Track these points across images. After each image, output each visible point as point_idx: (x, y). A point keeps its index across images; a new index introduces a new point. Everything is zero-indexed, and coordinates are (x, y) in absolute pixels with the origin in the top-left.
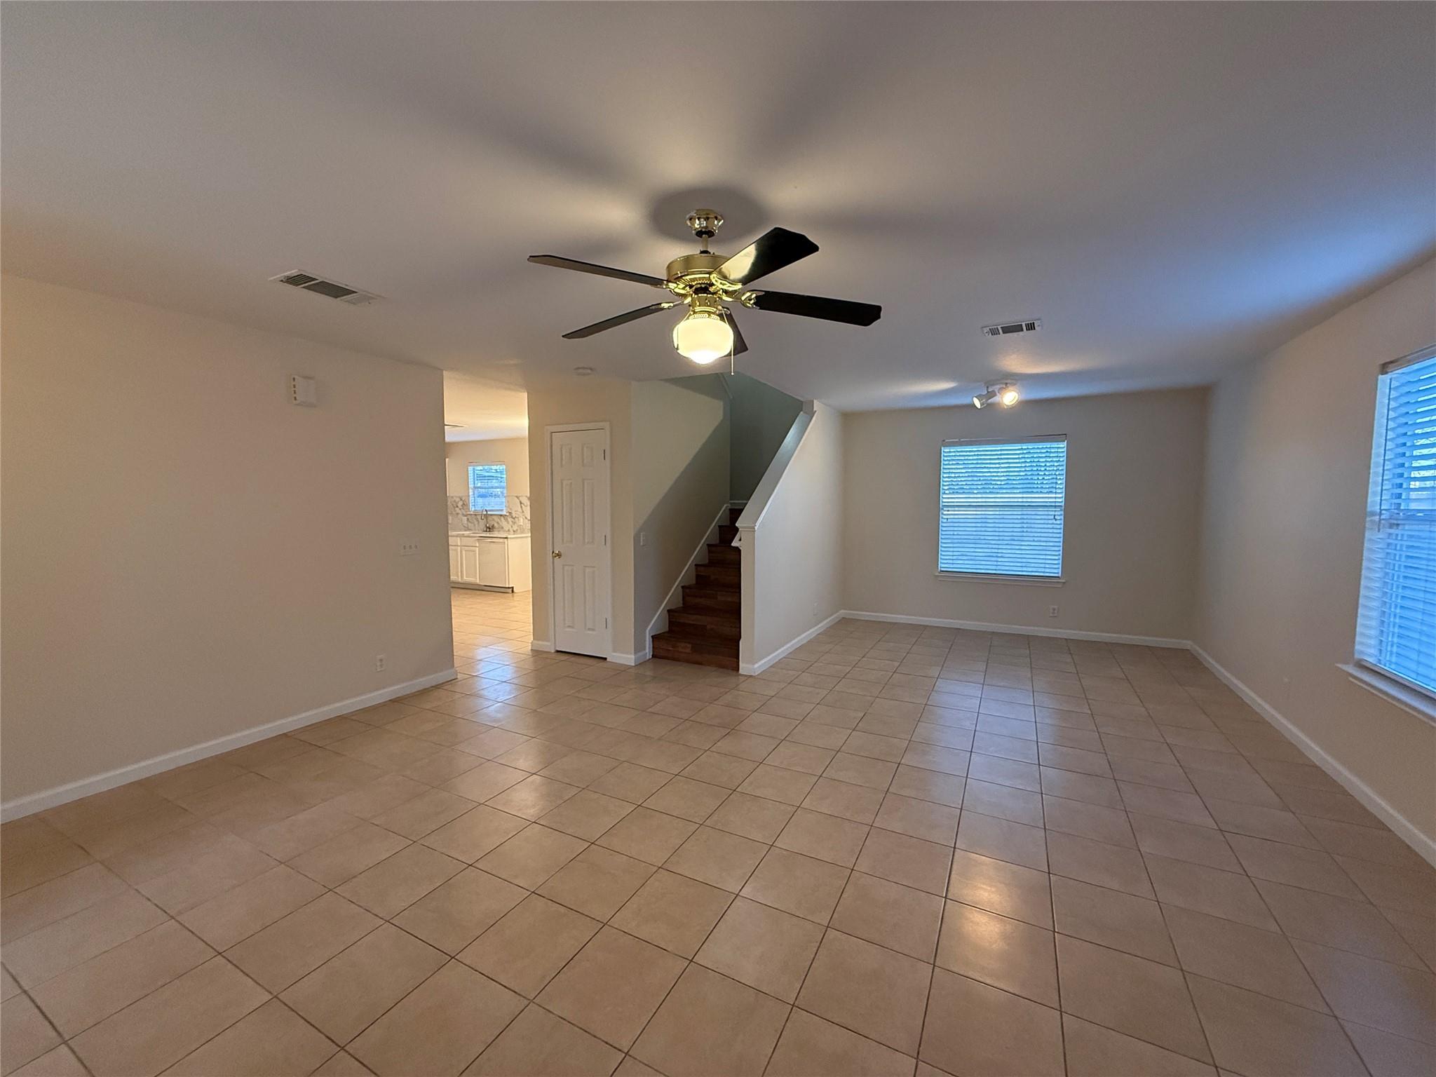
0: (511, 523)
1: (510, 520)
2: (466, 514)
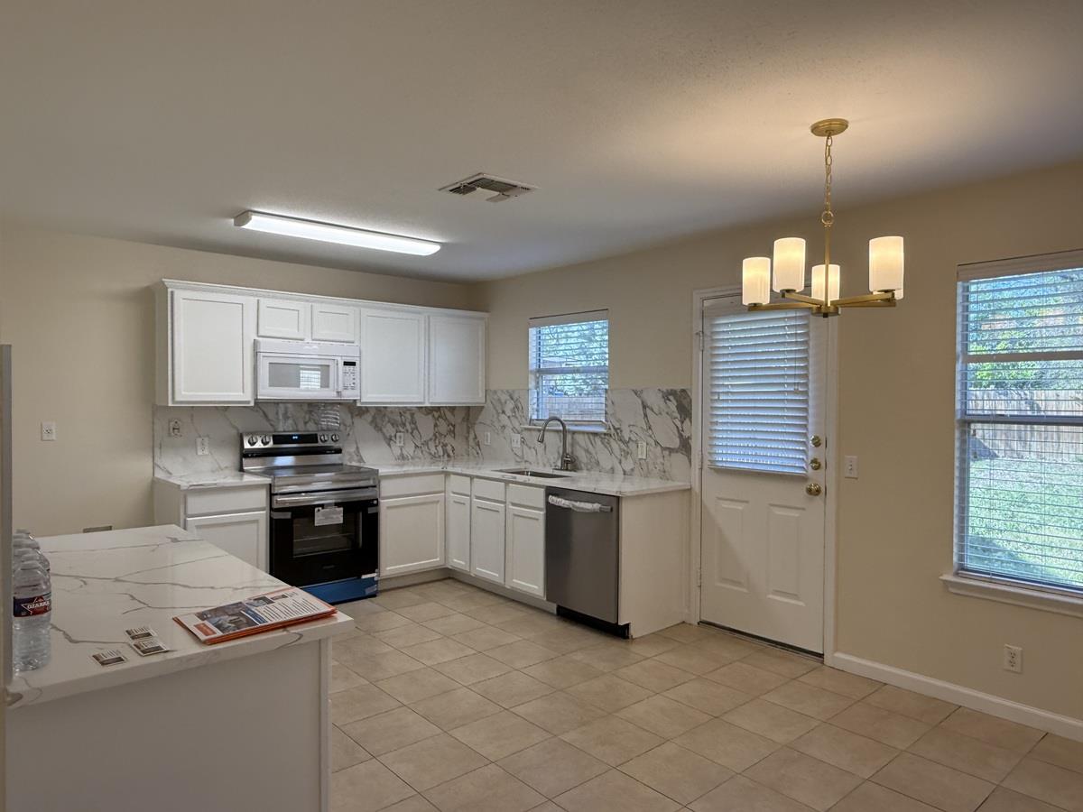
0: (617, 451)
1: (615, 445)
2: (519, 429)
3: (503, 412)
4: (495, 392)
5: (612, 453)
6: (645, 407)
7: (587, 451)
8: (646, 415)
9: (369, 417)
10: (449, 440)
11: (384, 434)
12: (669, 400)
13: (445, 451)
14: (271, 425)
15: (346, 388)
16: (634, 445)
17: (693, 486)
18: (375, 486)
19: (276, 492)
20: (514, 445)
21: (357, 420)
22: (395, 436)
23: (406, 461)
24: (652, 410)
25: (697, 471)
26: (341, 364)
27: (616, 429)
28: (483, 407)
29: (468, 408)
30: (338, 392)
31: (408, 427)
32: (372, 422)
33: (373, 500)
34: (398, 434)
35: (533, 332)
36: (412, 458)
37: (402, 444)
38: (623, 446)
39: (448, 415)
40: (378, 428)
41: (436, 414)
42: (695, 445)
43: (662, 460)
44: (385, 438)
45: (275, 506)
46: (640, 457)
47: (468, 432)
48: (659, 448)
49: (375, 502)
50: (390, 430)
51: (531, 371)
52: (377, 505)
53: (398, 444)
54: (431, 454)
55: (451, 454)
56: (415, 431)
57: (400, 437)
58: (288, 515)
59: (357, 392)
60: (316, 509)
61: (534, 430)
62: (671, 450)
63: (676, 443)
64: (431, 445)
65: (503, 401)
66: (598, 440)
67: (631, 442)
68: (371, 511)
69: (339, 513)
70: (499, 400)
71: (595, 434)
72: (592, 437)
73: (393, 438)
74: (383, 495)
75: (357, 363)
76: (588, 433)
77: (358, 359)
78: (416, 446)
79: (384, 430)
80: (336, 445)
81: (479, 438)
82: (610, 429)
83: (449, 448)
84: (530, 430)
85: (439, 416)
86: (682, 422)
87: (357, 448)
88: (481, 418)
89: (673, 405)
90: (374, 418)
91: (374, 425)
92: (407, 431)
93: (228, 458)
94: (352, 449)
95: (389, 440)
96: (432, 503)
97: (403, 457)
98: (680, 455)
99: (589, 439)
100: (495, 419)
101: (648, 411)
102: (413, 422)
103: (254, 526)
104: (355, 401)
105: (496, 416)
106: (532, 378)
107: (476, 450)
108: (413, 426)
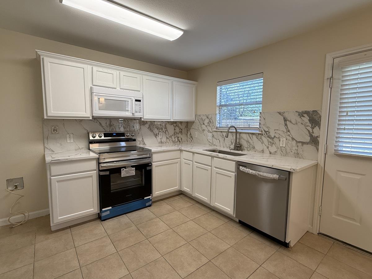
0: (266, 142)
2: (211, 131)
3: (204, 124)
4: (200, 115)
5: (263, 143)
6: (285, 120)
7: (248, 142)
8: (286, 125)
9: (147, 126)
10: (180, 135)
11: (154, 133)
12: (304, 116)
13: (178, 140)
14: (104, 129)
15: (136, 112)
16: (278, 140)
17: (319, 163)
18: (150, 157)
19: (101, 162)
20: (209, 138)
21: (142, 127)
22: (159, 133)
23: (163, 144)
24: (291, 122)
25: (323, 156)
26: (134, 101)
27: (265, 132)
28: (194, 122)
29: (187, 122)
30: (133, 114)
31: (164, 129)
32: (149, 128)
33: (149, 164)
34: (160, 133)
35: (218, 88)
36: (165, 143)
37: (161, 137)
38: (270, 140)
39: (180, 125)
40: (151, 130)
41: (175, 125)
42: (322, 141)
43: (297, 148)
44: (154, 134)
45: (101, 169)
46: (281, 145)
47: (187, 132)
48: (295, 141)
49: (150, 164)
50: (156, 131)
51: (217, 106)
52: (151, 166)
53: (160, 137)
54: (173, 141)
55: (181, 141)
56: (167, 132)
57: (160, 134)
58: (108, 173)
59: (141, 114)
60: (122, 169)
61: (218, 131)
62: (303, 143)
63: (308, 139)
64: (173, 137)
65: (204, 119)
66: (254, 137)
67: (275, 138)
68: (148, 168)
69: (133, 170)
70: (202, 119)
71: (253, 134)
72: (250, 135)
73: (158, 135)
74: (153, 161)
75: (142, 101)
76: (248, 133)
77: (142, 99)
78: (167, 138)
79: (154, 131)
80: (134, 138)
81: (192, 135)
82: (262, 131)
83: (180, 138)
84: (216, 131)
85: (176, 126)
86: (313, 128)
87: (143, 139)
88: (193, 127)
89: (306, 119)
90: (149, 126)
91: (149, 129)
92: (163, 132)
93: (83, 144)
94: (141, 139)
95: (156, 135)
96: (175, 163)
97: (162, 142)
98: (309, 146)
99: (250, 136)
100: (200, 127)
101: (288, 122)
102: (166, 128)
103: (91, 178)
104: (141, 118)
105: (200, 126)
106: (218, 108)
107: (191, 139)
108: (166, 129)
